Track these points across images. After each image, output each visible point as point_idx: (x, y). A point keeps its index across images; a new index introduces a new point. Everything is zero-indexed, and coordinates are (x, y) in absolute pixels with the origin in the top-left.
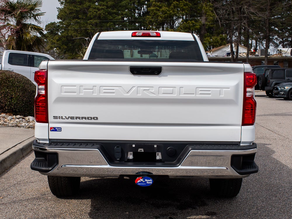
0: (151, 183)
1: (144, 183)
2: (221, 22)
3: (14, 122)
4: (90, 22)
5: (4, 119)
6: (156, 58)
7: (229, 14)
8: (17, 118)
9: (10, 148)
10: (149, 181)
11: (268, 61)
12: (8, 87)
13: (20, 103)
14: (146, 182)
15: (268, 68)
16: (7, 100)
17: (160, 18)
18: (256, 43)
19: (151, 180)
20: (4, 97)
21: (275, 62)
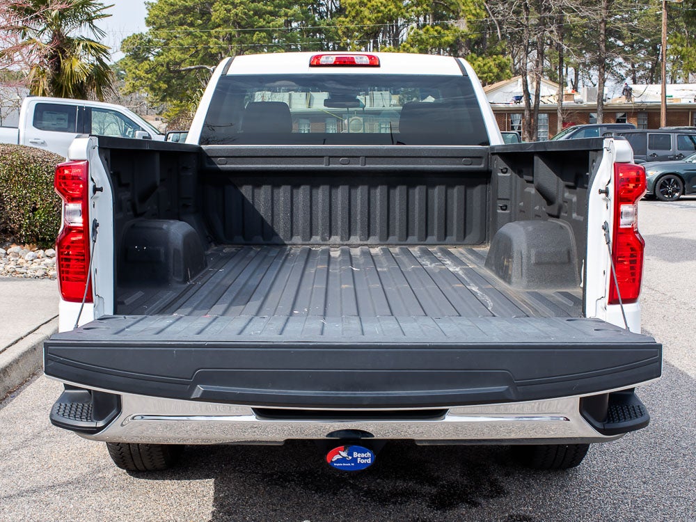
0: (369, 461)
1: (350, 462)
2: (501, 29)
3: (40, 266)
4: (216, 32)
5: (17, 258)
6: (361, 109)
7: (517, 13)
8: (48, 256)
9: (22, 336)
10: (364, 458)
11: (603, 113)
12: (25, 184)
13: (54, 220)
14: (355, 460)
15: (610, 131)
16: (23, 214)
17: (368, 22)
18: (577, 75)
19: (369, 454)
20: (16, 207)
21: (619, 115)
